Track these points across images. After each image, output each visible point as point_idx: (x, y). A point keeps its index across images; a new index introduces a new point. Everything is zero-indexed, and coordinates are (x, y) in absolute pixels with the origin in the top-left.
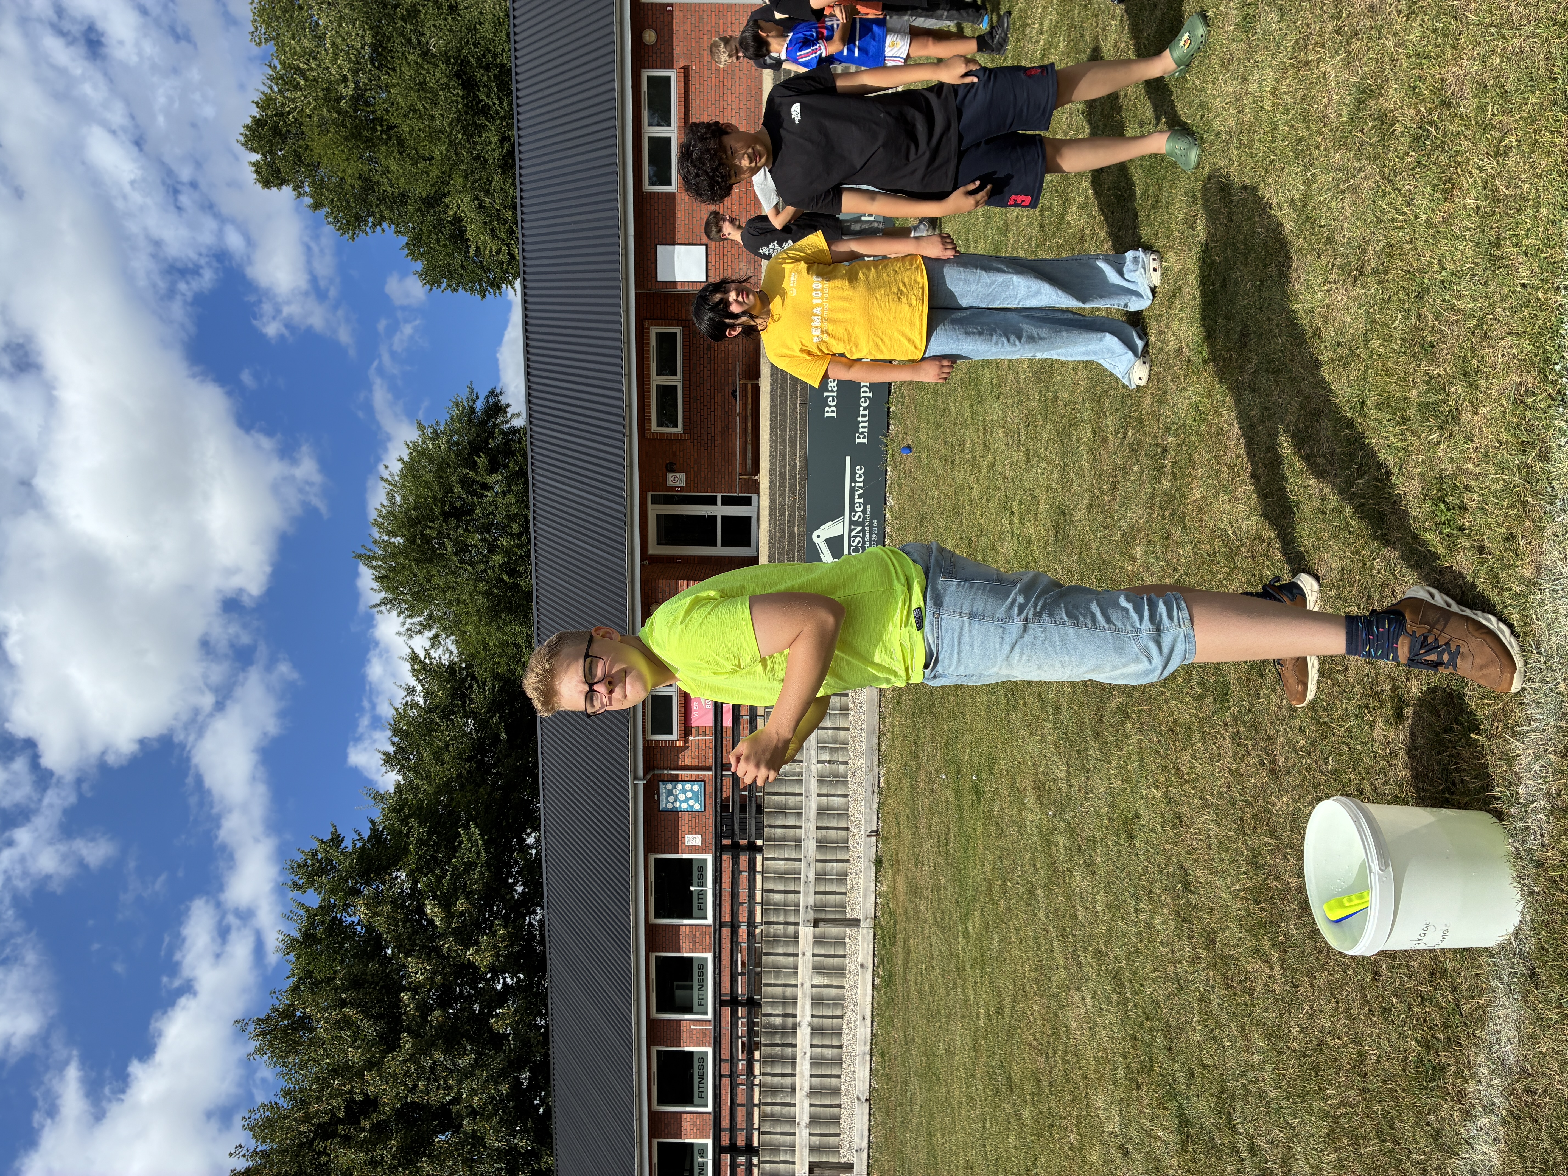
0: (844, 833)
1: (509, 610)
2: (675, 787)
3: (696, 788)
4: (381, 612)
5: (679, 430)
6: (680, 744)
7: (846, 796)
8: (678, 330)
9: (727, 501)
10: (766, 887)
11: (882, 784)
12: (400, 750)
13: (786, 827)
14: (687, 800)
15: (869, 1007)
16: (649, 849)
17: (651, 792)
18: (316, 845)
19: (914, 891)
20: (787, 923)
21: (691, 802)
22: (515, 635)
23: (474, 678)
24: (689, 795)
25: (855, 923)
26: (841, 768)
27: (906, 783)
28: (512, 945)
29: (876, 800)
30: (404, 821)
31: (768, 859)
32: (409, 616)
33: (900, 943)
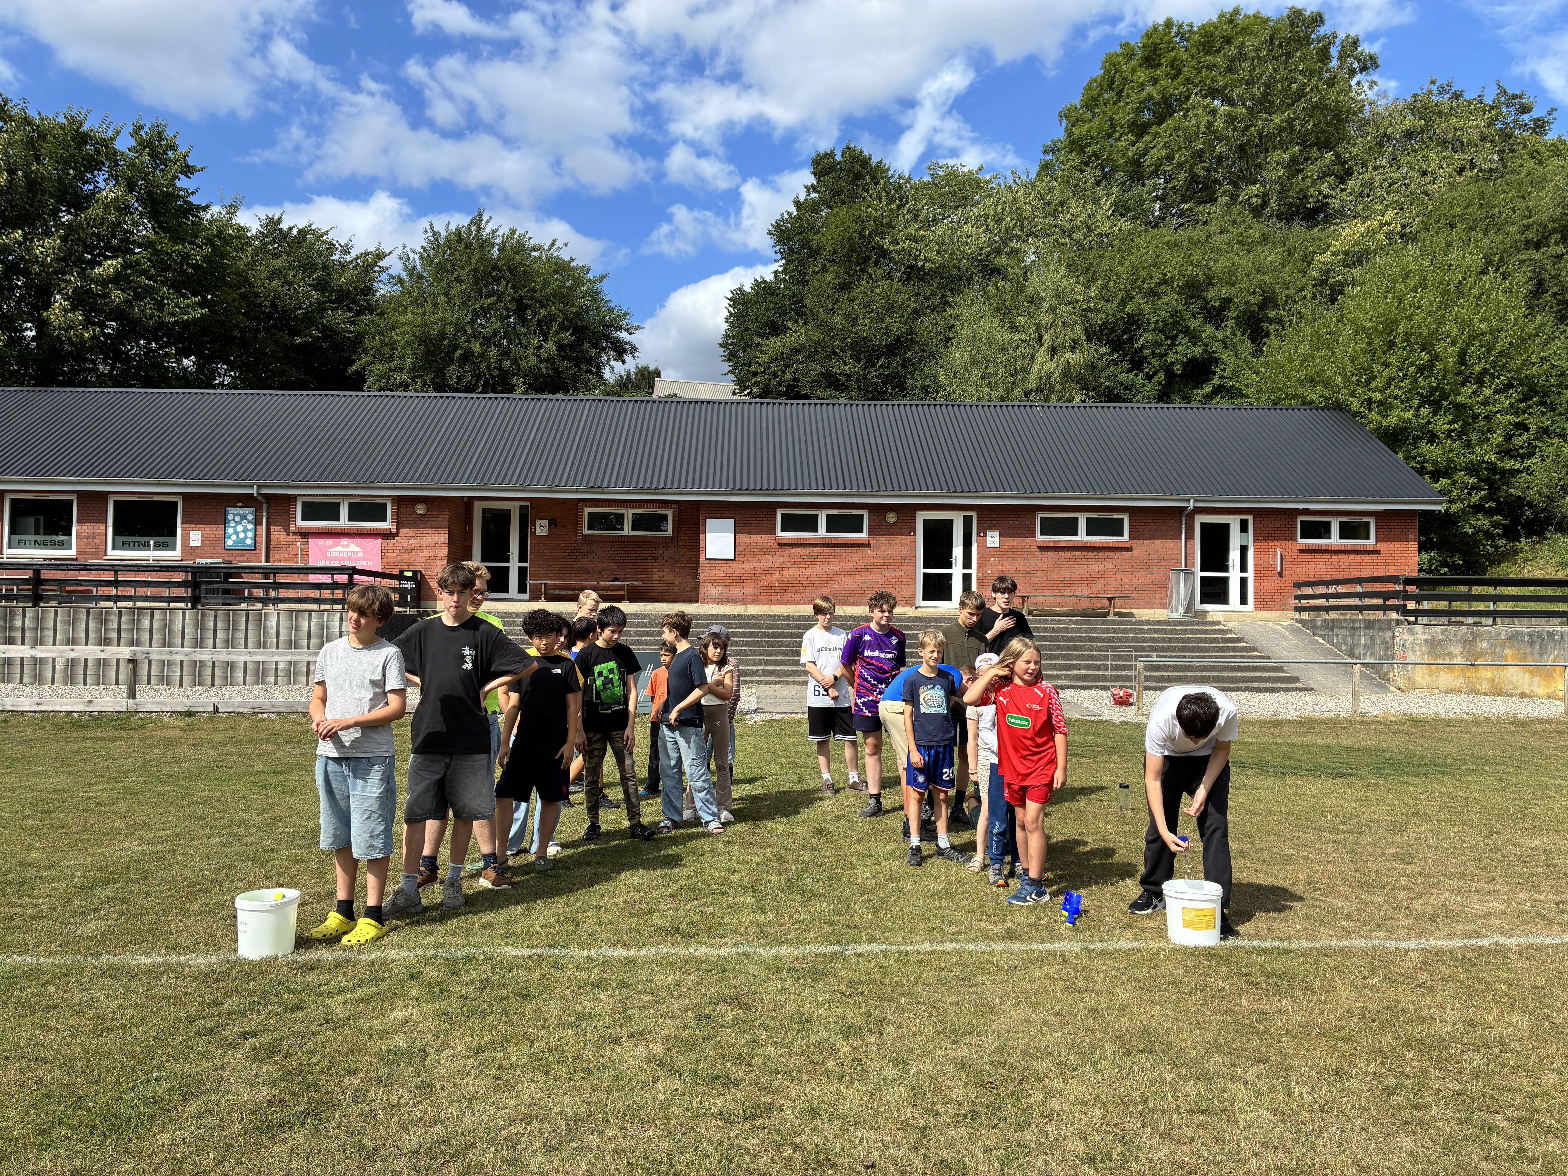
0: (209, 682)
1: (428, 353)
2: (249, 522)
3: (249, 542)
4: (426, 232)
5: (586, 531)
6: (292, 527)
7: (245, 683)
8: (669, 533)
9: (522, 572)
10: (157, 612)
11: (260, 716)
12: (284, 235)
13: (215, 631)
14: (236, 533)
15: (49, 708)
16: (186, 496)
17: (246, 500)
18: (182, 150)
19: (170, 744)
20: (119, 631)
21: (234, 537)
22: (402, 358)
23: (360, 313)
24: (242, 535)
25: (132, 694)
26: (272, 679)
27: (264, 735)
28: (72, 344)
29: (246, 711)
30: (209, 241)
31: (184, 614)
32: (421, 256)
33: (117, 733)
